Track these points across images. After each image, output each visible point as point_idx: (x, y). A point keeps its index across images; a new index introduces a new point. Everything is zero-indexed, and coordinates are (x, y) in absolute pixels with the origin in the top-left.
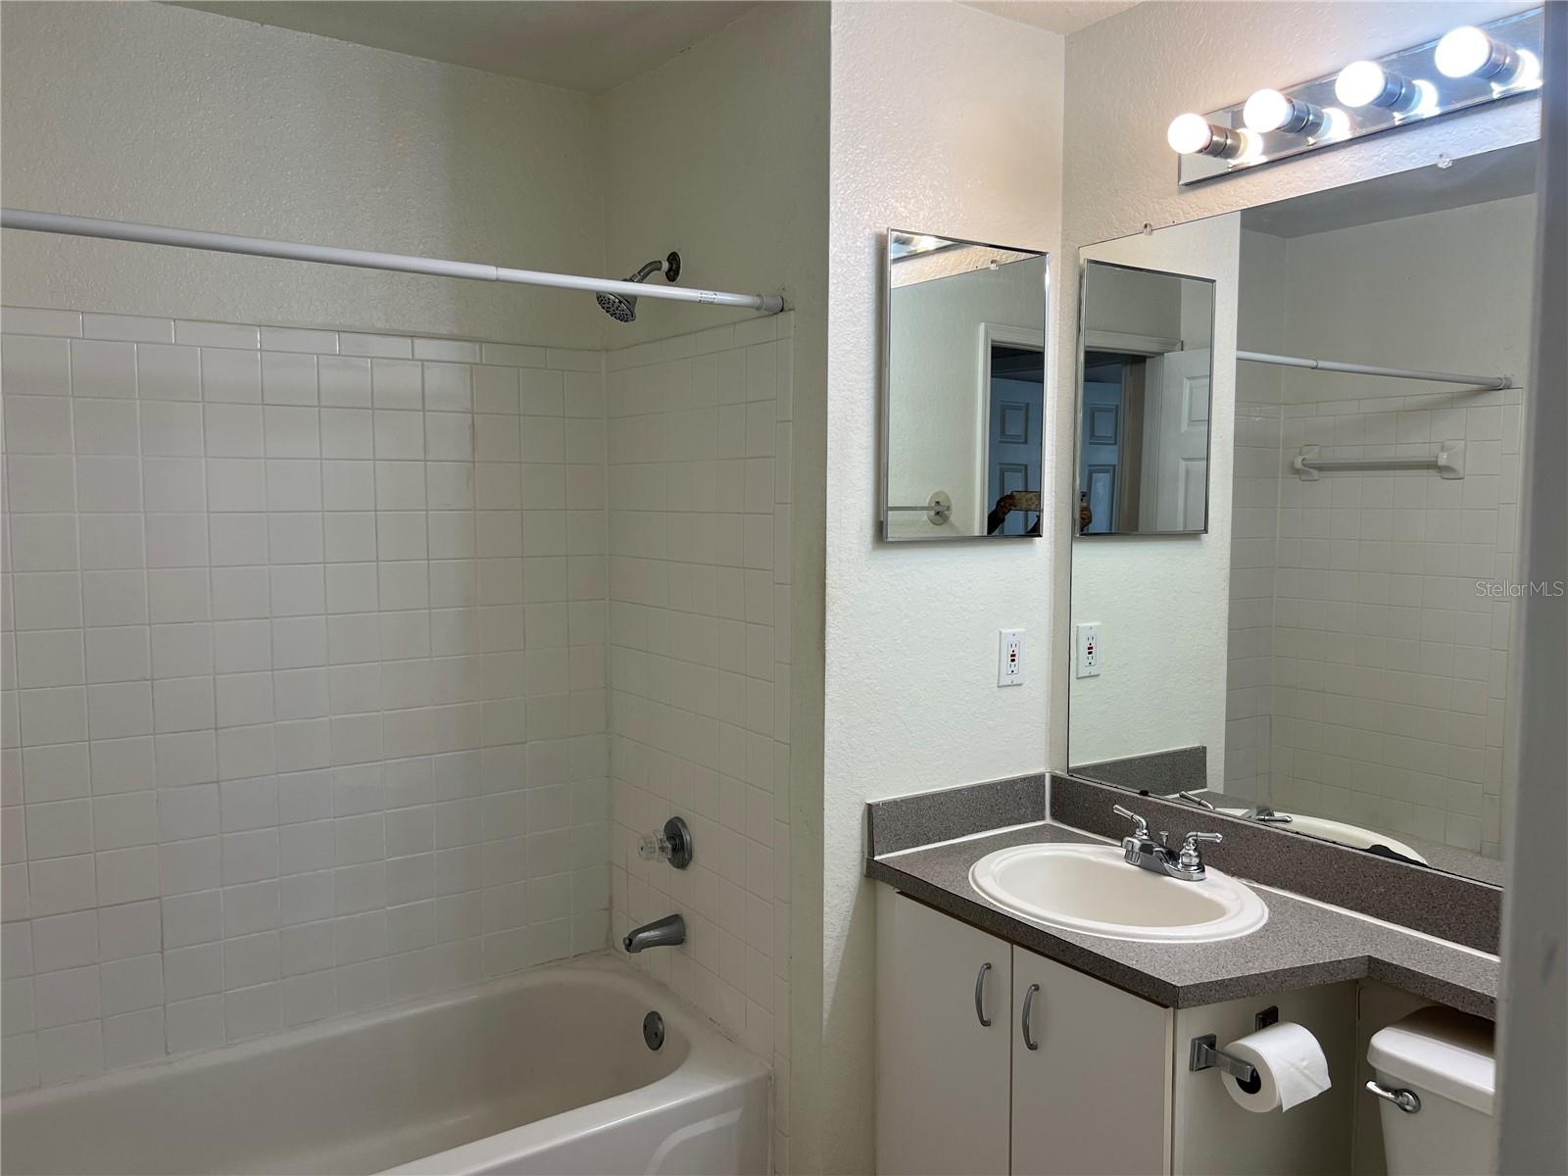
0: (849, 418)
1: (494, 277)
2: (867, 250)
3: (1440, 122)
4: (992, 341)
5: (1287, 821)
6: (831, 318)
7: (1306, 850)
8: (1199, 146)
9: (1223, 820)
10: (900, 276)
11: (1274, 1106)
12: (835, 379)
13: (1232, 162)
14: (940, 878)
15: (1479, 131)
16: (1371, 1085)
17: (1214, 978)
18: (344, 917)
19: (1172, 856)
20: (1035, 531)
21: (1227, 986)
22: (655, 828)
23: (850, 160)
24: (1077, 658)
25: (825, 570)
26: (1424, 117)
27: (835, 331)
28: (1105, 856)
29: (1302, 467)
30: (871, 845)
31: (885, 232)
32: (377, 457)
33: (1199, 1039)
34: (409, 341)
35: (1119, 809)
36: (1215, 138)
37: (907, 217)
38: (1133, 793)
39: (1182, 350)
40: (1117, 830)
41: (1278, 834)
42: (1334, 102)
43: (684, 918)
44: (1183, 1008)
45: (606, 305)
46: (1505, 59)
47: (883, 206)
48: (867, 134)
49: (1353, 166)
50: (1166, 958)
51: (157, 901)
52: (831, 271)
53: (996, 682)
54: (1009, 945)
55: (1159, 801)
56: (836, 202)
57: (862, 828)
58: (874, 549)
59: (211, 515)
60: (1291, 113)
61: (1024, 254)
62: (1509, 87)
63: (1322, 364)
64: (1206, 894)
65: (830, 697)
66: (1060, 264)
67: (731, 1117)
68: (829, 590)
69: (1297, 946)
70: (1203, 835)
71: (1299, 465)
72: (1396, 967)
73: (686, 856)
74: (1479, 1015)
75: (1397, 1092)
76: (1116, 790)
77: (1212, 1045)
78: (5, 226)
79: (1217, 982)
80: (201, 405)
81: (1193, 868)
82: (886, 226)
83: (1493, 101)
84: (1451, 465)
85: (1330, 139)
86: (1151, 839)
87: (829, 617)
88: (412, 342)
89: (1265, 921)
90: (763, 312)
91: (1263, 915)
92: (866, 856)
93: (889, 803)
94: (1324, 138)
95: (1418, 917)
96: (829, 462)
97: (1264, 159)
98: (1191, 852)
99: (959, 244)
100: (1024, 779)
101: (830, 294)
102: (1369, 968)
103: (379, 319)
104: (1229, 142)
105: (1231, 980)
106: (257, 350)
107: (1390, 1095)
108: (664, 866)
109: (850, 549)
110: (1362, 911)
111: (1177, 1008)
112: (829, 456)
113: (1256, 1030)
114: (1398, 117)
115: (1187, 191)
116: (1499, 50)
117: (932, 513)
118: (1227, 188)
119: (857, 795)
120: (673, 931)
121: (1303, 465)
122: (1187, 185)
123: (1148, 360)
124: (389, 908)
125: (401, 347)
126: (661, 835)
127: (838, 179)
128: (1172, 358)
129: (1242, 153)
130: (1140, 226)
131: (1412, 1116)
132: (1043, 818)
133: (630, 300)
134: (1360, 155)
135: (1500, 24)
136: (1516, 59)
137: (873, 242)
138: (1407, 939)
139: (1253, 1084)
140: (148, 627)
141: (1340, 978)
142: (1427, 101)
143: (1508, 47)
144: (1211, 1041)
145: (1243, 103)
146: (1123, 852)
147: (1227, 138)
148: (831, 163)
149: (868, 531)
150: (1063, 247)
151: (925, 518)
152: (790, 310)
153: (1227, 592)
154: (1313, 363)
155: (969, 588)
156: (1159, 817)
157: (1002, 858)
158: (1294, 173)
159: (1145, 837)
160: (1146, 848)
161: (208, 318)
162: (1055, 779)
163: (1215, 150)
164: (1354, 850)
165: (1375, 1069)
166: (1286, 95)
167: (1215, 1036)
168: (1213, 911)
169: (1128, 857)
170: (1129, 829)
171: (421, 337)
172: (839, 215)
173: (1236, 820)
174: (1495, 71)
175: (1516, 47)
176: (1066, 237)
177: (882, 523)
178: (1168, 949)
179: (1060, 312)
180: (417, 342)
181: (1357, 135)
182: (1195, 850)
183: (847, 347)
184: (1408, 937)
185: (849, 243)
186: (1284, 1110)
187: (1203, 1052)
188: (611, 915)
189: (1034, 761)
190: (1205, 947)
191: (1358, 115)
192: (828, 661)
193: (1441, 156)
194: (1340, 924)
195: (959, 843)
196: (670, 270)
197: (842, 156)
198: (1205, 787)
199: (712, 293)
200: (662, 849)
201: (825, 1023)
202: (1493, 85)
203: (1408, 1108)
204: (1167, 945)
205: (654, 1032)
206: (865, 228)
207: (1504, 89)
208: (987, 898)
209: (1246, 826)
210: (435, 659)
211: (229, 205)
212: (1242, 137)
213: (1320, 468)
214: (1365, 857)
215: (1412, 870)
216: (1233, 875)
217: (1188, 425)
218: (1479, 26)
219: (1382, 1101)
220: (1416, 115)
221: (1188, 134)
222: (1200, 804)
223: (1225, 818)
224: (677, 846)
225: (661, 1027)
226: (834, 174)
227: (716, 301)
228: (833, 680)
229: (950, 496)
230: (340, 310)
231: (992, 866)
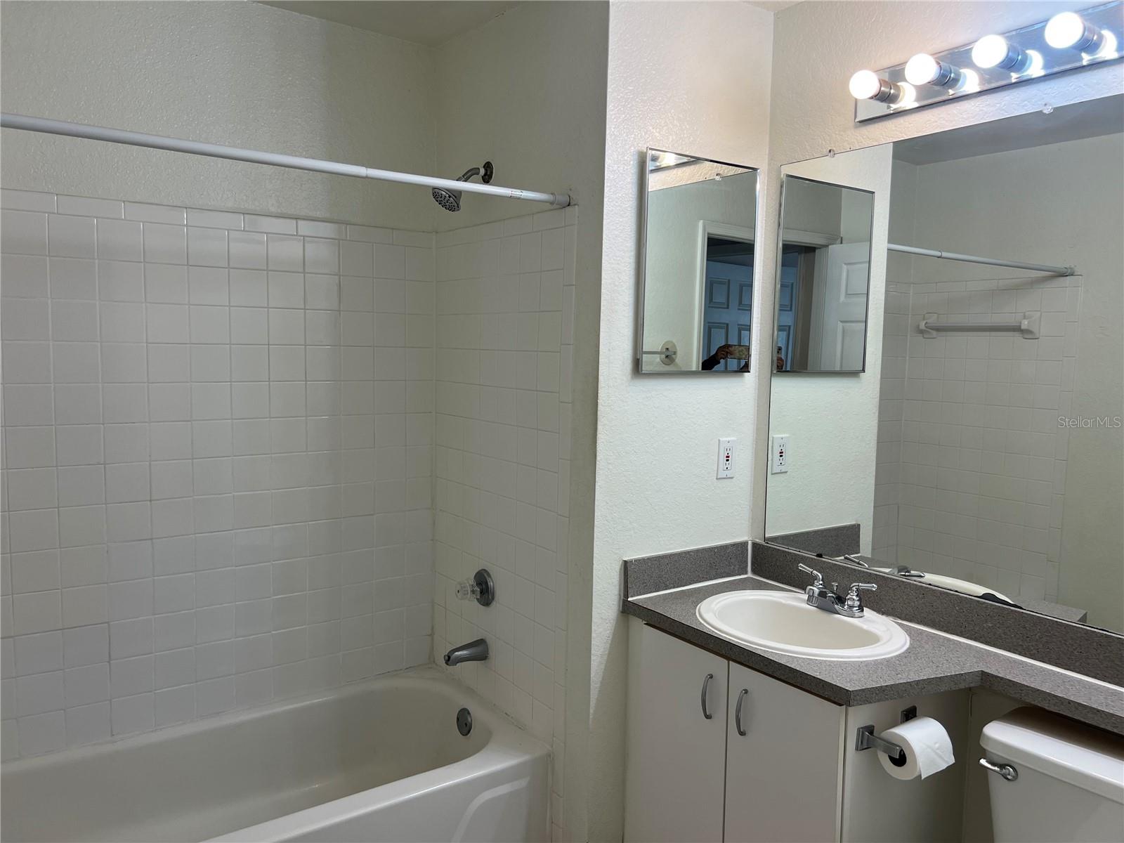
0: (617, 283)
1: (364, 175)
2: (632, 163)
3: (1045, 81)
4: (708, 234)
5: (922, 577)
6: (605, 211)
7: (936, 597)
8: (871, 95)
9: (876, 575)
10: (655, 182)
11: (916, 774)
12: (607, 255)
13: (894, 106)
14: (675, 613)
15: (1072, 87)
16: (983, 761)
17: (875, 685)
18: (241, 639)
19: (841, 600)
20: (745, 368)
21: (884, 691)
22: (469, 577)
23: (621, 97)
24: (772, 460)
25: (598, 393)
26: (1033, 77)
27: (608, 221)
28: (794, 600)
29: (924, 328)
30: (626, 590)
31: (645, 151)
32: (270, 306)
33: (862, 728)
34: (294, 221)
35: (802, 566)
36: (882, 89)
37: (660, 140)
38: (812, 556)
39: (841, 243)
40: (800, 582)
41: (916, 585)
42: (970, 65)
43: (488, 641)
44: (853, 706)
45: (439, 199)
46: (1094, 36)
47: (644, 131)
48: (634, 79)
49: (982, 110)
50: (841, 671)
51: (106, 624)
52: (606, 177)
53: (715, 475)
54: (726, 662)
55: (830, 561)
56: (610, 128)
57: (620, 577)
58: (632, 378)
59: (149, 345)
60: (939, 71)
61: (741, 169)
62: (1095, 57)
63: (945, 254)
64: (865, 627)
65: (599, 484)
66: (766, 178)
67: (522, 783)
68: (600, 407)
69: (931, 663)
70: (863, 586)
71: (922, 326)
72: (1002, 678)
73: (490, 597)
74: (1061, 712)
75: (1002, 766)
76: (799, 553)
77: (871, 733)
78: (5, 125)
79: (876, 688)
80: (143, 264)
81: (855, 609)
82: (646, 146)
83: (1084, 67)
84: (1031, 329)
85: (964, 91)
86: (825, 587)
87: (600, 427)
88: (297, 223)
89: (907, 646)
90: (555, 206)
91: (906, 640)
92: (622, 598)
93: (639, 560)
94: (961, 90)
95: (1015, 644)
96: (602, 315)
97: (916, 105)
98: (854, 597)
99: (696, 160)
100: (734, 545)
101: (605, 194)
102: (982, 679)
103: (273, 205)
104: (892, 91)
105: (887, 686)
106: (184, 225)
107: (996, 768)
108: (473, 605)
109: (616, 378)
110: (975, 640)
111: (849, 705)
112: (602, 311)
113: (901, 723)
114: (1014, 77)
115: (860, 126)
116: (1090, 31)
117: (663, 356)
118: (890, 124)
119: (616, 554)
120: (479, 651)
121: (926, 327)
122: (860, 122)
123: (817, 251)
124: (274, 632)
125: (287, 226)
126: (472, 582)
127: (613, 110)
128: (834, 249)
129: (901, 99)
130: (825, 151)
131: (1011, 783)
132: (746, 573)
133: (456, 195)
134: (988, 103)
135: (1090, 11)
136: (1101, 37)
137: (636, 157)
138: (1008, 660)
139: (900, 760)
140: (102, 426)
141: (962, 686)
142: (1036, 66)
143: (1097, 29)
144: (870, 730)
145: (905, 63)
146: (806, 597)
147: (891, 89)
148: (608, 99)
149: (628, 365)
150: (769, 164)
151: (658, 360)
152: (575, 205)
153: (877, 414)
154: (938, 254)
155: (698, 408)
156: (830, 572)
157: (719, 600)
158: (939, 115)
159: (821, 586)
160: (822, 594)
161: (149, 201)
162: (755, 545)
163: (883, 97)
164: (970, 597)
165: (984, 750)
166: (935, 58)
167: (874, 727)
168: (870, 639)
169: (809, 601)
170: (811, 580)
171: (304, 219)
172: (613, 137)
173: (886, 575)
174: (1087, 45)
175: (1101, 28)
176: (772, 158)
177: (638, 360)
178: (840, 664)
179: (766, 212)
180: (300, 222)
181: (985, 88)
182: (857, 595)
183: (617, 233)
184: (1008, 659)
185: (620, 157)
186: (923, 778)
187: (866, 738)
188: (433, 639)
189: (739, 532)
190: (867, 664)
191: (984, 74)
192: (598, 458)
193: (1046, 105)
194: (960, 649)
195: (688, 590)
196: (486, 174)
197: (616, 94)
198: (859, 553)
199: (519, 191)
200: (473, 592)
201: (591, 717)
202: (1084, 55)
203: (1009, 777)
204: (841, 661)
205: (464, 723)
206: (630, 147)
207: (1091, 58)
208: (710, 628)
209: (893, 579)
210: (309, 453)
211: (165, 118)
212: (901, 88)
213: (938, 329)
214: (978, 601)
215: (1012, 611)
216: (883, 614)
217: (846, 297)
218: (1076, 12)
219: (990, 772)
220: (1028, 75)
221: (864, 85)
222: (859, 563)
223: (878, 573)
224: (484, 589)
225: (469, 720)
226: (610, 107)
227: (522, 197)
228: (601, 472)
229: (676, 343)
230: (245, 197)
231: (713, 606)
